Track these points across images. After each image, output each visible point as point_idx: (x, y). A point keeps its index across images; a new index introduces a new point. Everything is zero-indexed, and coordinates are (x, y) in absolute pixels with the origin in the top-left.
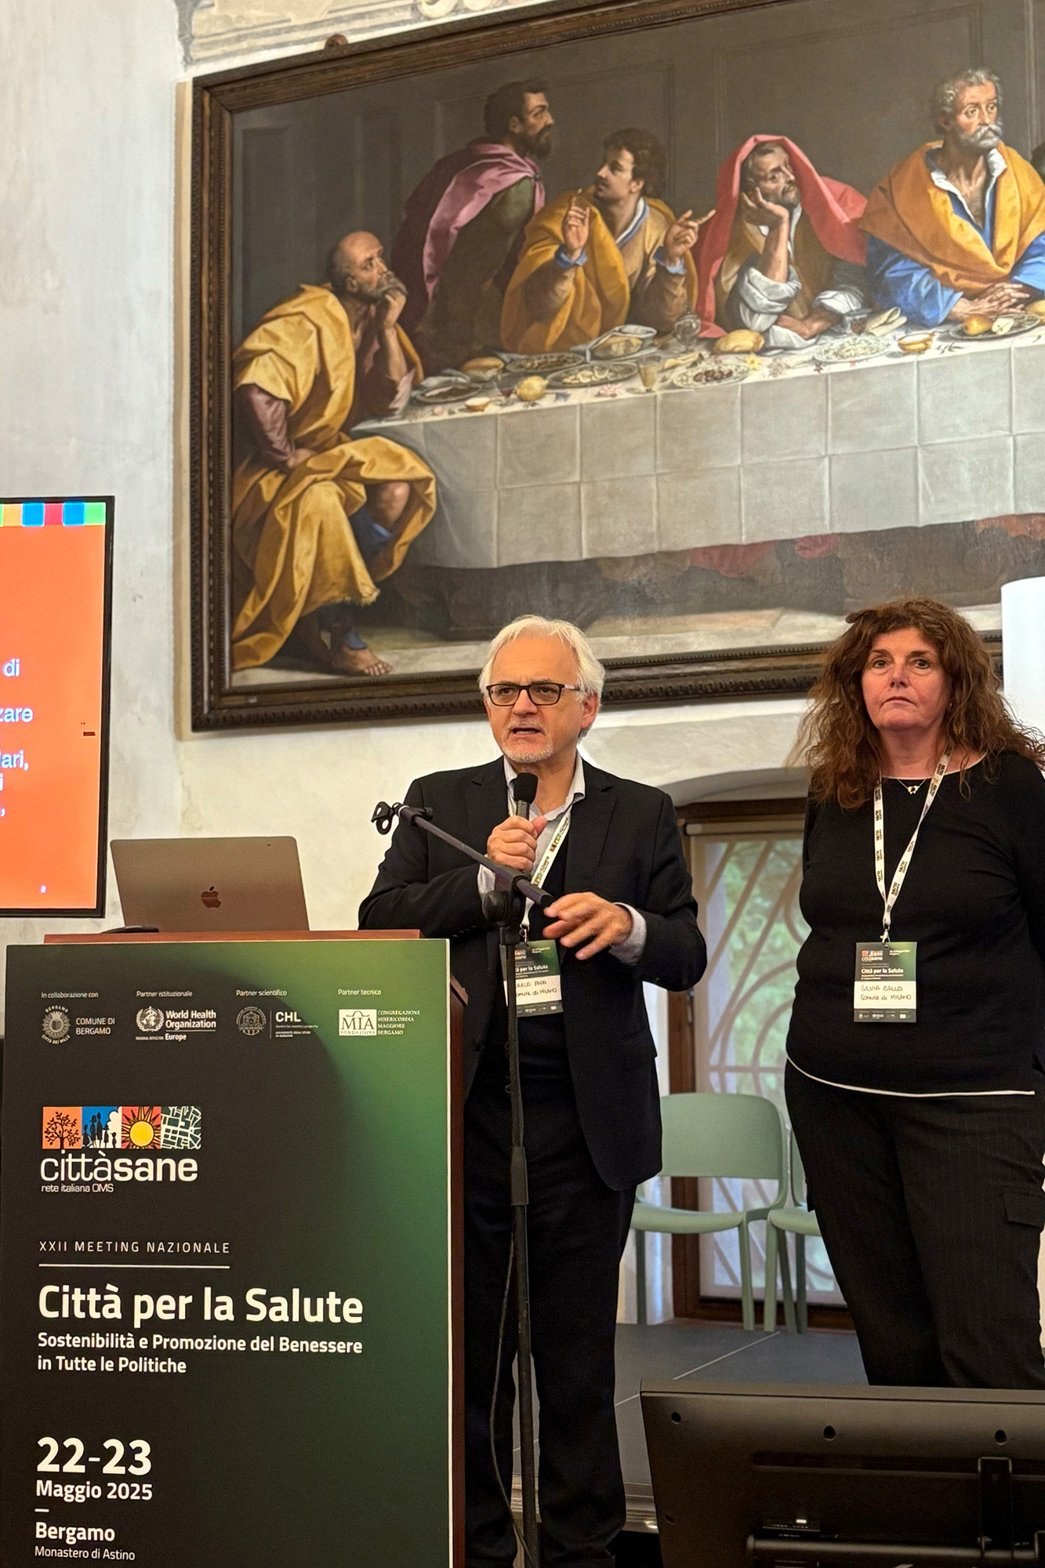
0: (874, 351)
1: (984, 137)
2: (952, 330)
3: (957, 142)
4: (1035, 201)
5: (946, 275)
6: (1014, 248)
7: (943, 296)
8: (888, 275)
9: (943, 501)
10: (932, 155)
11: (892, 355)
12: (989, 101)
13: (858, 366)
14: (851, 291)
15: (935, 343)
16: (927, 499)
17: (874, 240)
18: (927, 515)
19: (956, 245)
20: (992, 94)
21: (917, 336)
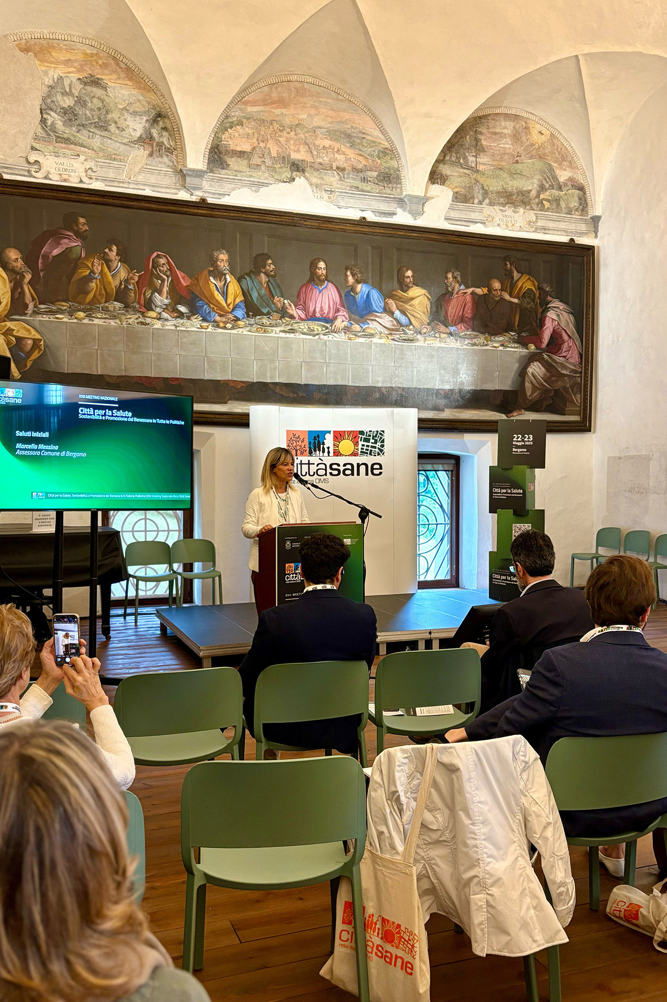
0: (193, 326)
1: (224, 270)
2: (215, 324)
3: (217, 269)
4: (238, 292)
5: (213, 308)
6: (232, 304)
7: (213, 314)
8: (197, 304)
9: (211, 373)
10: (210, 271)
11: (198, 328)
12: (226, 260)
13: (188, 329)
14: (186, 307)
15: (210, 327)
16: (207, 371)
17: (193, 293)
18: (207, 377)
19: (216, 300)
20: (227, 258)
21: (205, 324)
